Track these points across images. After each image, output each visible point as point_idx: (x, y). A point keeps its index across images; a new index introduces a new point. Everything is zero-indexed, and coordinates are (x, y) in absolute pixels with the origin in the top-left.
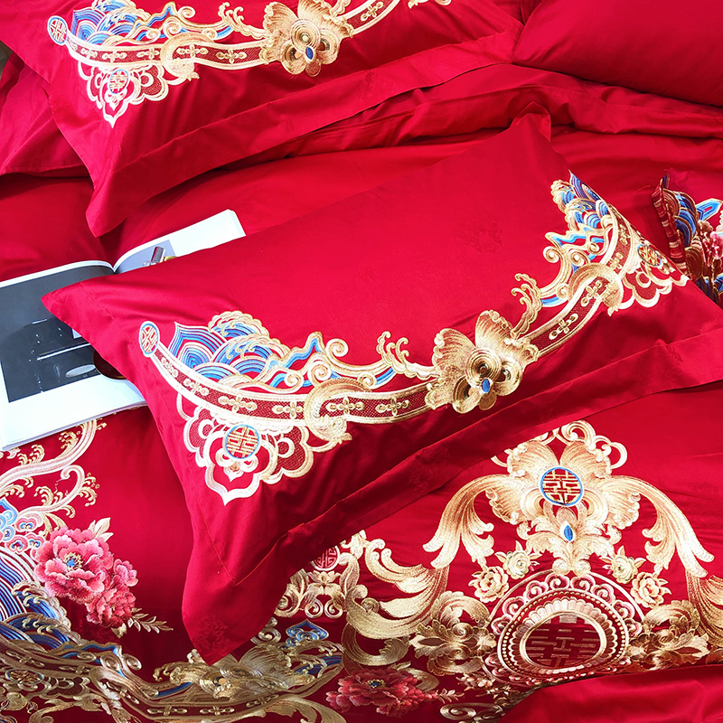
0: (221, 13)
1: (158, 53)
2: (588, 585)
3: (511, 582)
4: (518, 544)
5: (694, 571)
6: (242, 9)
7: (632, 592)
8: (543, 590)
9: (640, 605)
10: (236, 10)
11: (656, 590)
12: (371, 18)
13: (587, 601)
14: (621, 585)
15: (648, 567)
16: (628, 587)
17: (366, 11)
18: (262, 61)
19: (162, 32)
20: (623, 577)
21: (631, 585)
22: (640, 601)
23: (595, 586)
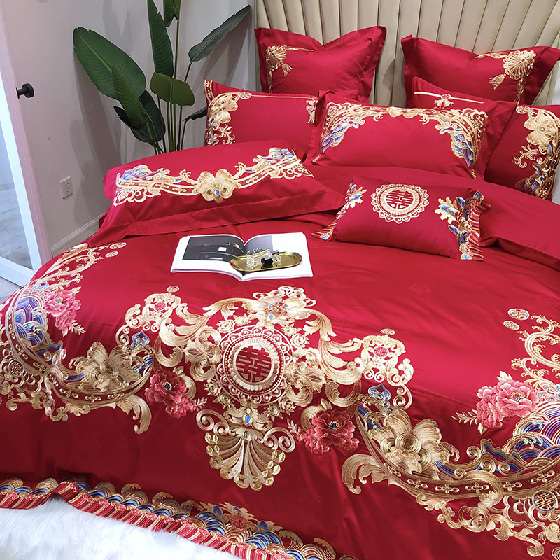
2: (271, 333)
3: (236, 327)
4: (245, 315)
5: (325, 338)
7: (291, 340)
8: (250, 333)
9: (293, 346)
11: (302, 341)
13: (268, 340)
14: (287, 336)
15: (303, 332)
16: (289, 338)
20: (289, 334)
21: (291, 337)
22: (293, 345)
23: (274, 335)
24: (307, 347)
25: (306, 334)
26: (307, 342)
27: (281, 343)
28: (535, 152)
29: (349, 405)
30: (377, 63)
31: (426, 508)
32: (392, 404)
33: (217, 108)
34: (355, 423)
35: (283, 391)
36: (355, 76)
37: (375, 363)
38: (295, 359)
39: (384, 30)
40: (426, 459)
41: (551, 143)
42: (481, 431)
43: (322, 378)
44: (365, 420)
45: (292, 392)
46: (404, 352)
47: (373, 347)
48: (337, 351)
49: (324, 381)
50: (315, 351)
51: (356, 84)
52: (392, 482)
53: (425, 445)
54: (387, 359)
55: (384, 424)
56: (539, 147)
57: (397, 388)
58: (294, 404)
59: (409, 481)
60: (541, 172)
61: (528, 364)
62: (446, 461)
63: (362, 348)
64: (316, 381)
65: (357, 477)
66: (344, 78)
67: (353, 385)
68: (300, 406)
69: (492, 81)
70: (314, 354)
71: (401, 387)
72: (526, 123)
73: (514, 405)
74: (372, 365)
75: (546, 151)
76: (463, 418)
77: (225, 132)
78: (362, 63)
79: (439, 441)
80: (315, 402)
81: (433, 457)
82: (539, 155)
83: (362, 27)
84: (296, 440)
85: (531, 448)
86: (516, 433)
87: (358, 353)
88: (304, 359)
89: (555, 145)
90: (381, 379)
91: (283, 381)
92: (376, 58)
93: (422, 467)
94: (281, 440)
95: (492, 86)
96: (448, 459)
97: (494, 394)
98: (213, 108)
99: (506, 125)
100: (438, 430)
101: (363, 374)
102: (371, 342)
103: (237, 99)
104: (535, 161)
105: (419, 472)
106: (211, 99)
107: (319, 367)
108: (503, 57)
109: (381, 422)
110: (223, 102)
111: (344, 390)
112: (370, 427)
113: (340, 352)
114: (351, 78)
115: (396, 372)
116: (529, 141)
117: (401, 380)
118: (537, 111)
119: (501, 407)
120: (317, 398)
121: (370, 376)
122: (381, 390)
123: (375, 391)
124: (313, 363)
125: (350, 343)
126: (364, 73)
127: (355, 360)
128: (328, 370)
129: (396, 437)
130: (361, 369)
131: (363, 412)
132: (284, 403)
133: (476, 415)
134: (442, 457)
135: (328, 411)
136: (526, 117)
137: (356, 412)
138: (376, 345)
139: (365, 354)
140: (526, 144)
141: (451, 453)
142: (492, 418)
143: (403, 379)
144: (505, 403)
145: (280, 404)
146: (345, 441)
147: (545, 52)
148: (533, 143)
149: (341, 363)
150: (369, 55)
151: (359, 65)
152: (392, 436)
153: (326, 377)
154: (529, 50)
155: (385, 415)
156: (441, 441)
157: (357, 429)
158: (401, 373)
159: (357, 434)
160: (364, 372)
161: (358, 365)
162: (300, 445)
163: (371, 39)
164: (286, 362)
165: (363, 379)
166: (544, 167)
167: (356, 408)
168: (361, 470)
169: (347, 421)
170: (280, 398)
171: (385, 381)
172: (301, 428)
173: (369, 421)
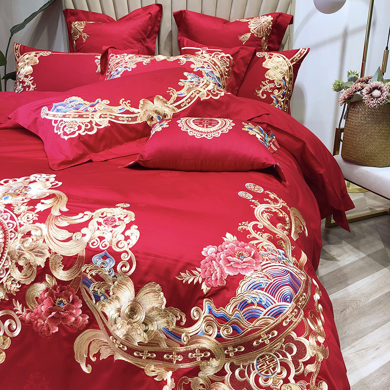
0: (121, 103)
1: (93, 116)
5: (55, 213)
6: (130, 101)
7: (18, 218)
10: (128, 101)
11: (31, 218)
12: (185, 105)
14: (15, 214)
15: (33, 210)
16: (17, 216)
17: (183, 102)
18: (139, 121)
19: (95, 109)
21: (20, 215)
22: (20, 221)
23: (3, 214)
24: (34, 222)
25: (36, 211)
26: (34, 219)
27: (8, 221)
28: (272, 85)
29: (73, 278)
30: (158, 33)
31: (155, 379)
32: (116, 271)
33: (22, 63)
34: (81, 297)
35: (7, 270)
36: (139, 41)
37: (102, 232)
38: (20, 235)
39: (160, 6)
40: (152, 328)
41: (284, 78)
42: (204, 291)
43: (46, 251)
44: (91, 292)
45: (17, 270)
46: (133, 219)
47: (103, 218)
48: (65, 224)
49: (48, 255)
50: (42, 226)
51: (141, 47)
52: (119, 357)
53: (149, 312)
54: (115, 226)
55: (111, 294)
56: (275, 82)
57: (121, 253)
58: (19, 283)
59: (135, 354)
60: (278, 102)
61: (255, 228)
62: (173, 327)
63: (92, 219)
64: (40, 256)
65: (88, 355)
66: (130, 42)
67: (77, 255)
68: (24, 284)
69: (241, 38)
70: (41, 229)
71: (126, 252)
72: (264, 63)
73: (238, 263)
74: (98, 234)
75: (280, 84)
76: (187, 278)
77: (28, 82)
78: (145, 32)
79: (163, 307)
80: (40, 278)
81: (159, 324)
82: (276, 88)
83: (144, 5)
84: (22, 320)
85: (254, 307)
86: (239, 291)
87: (86, 224)
88: (29, 234)
89: (287, 80)
90: (106, 246)
91: (7, 259)
92: (156, 29)
93: (148, 336)
94: (7, 323)
95: (241, 42)
96: (174, 324)
97: (218, 252)
98: (20, 64)
99: (249, 66)
100: (162, 294)
101: (88, 244)
102: (102, 214)
103: (38, 56)
104: (272, 93)
105: (146, 342)
106: (18, 57)
107: (44, 241)
108: (248, 20)
109: (107, 292)
110: (27, 59)
111: (68, 262)
112: (98, 299)
113: (67, 224)
114: (135, 42)
115: (122, 237)
116: (267, 77)
117: (126, 245)
118: (272, 55)
119: (225, 265)
120: (42, 273)
121: (94, 244)
122: (105, 257)
123: (99, 259)
124: (38, 238)
125: (81, 215)
126: (147, 40)
127: (82, 231)
128: (53, 244)
129: (121, 307)
130: (86, 239)
131: (88, 283)
132: (9, 283)
133: (200, 273)
134: (168, 323)
135: (55, 288)
136: (263, 59)
137: (81, 286)
138: (106, 216)
139: (93, 224)
140: (265, 79)
141: (177, 317)
142: (216, 276)
143: (128, 244)
144: (229, 262)
145: (5, 284)
146: (74, 319)
147: (280, 17)
148: (270, 79)
149: (66, 234)
150: (150, 25)
151: (142, 32)
152: (118, 306)
153: (50, 250)
154: (267, 15)
155: (111, 284)
156: (166, 306)
157: (84, 303)
158: (127, 238)
159: (86, 310)
160: (90, 241)
161: (84, 235)
162: (27, 326)
163: (150, 13)
164: (11, 239)
165: (88, 248)
166: (280, 97)
167: (80, 281)
168: (92, 346)
169: (73, 296)
170: (5, 279)
171: (110, 248)
172: (27, 307)
173: (95, 292)
